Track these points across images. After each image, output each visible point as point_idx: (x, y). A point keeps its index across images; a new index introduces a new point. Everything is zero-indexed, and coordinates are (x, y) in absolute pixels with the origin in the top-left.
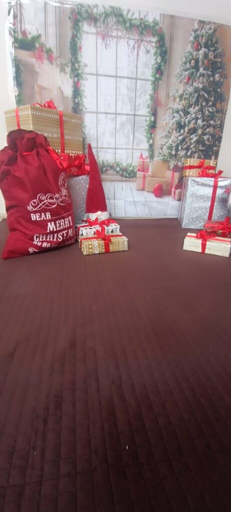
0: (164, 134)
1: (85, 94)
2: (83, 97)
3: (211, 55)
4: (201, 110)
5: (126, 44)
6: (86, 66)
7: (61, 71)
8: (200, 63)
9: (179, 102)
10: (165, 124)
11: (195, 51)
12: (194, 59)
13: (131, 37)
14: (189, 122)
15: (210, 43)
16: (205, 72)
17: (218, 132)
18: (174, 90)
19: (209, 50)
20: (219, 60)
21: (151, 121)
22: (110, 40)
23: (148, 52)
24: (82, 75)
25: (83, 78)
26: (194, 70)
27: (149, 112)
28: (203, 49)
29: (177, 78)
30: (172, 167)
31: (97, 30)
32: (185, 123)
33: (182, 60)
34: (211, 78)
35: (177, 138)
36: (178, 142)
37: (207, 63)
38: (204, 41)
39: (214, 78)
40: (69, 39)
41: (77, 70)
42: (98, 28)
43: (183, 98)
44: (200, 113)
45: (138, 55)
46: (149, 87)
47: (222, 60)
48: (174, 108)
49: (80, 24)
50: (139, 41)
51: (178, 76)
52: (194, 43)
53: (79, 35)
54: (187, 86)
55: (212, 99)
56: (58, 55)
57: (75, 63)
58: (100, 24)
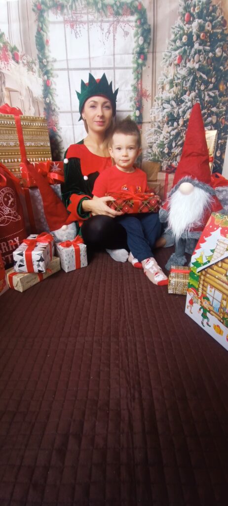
0: (153, 129)
1: (57, 93)
2: (54, 95)
3: (209, 26)
4: (199, 95)
5: (99, 29)
6: (55, 61)
7: (28, 70)
8: (195, 38)
9: (170, 90)
10: (153, 119)
11: (186, 24)
12: (187, 34)
13: (105, 19)
14: (184, 112)
15: (205, 12)
16: (201, 48)
17: (223, 121)
18: (162, 75)
19: (206, 21)
20: (219, 31)
21: (136, 117)
22: (80, 27)
23: (127, 34)
24: (52, 72)
25: (53, 75)
26: (186, 47)
27: (132, 105)
28: (197, 20)
29: (165, 60)
30: (164, 168)
31: (64, 18)
32: (178, 115)
33: (169, 37)
34: (211, 54)
35: (170, 133)
36: (171, 137)
37: (203, 36)
38: (197, 11)
39: (215, 54)
40: (35, 34)
41: (45, 66)
42: (65, 15)
43: (174, 85)
44: (198, 99)
45: (114, 39)
46: (131, 77)
47: (223, 30)
48: (164, 97)
49: (45, 15)
50: (115, 23)
51: (166, 58)
52: (184, 15)
53: (44, 27)
54: (178, 69)
55: (213, 80)
56: (24, 53)
57: (42, 59)
58: (67, 10)
